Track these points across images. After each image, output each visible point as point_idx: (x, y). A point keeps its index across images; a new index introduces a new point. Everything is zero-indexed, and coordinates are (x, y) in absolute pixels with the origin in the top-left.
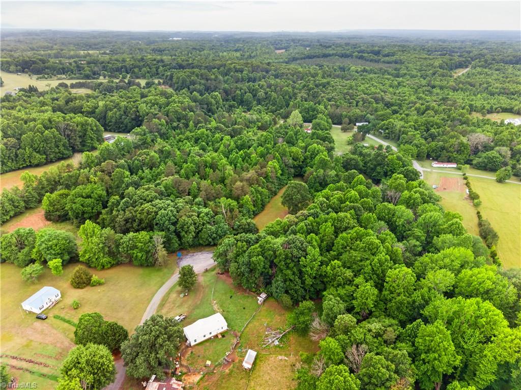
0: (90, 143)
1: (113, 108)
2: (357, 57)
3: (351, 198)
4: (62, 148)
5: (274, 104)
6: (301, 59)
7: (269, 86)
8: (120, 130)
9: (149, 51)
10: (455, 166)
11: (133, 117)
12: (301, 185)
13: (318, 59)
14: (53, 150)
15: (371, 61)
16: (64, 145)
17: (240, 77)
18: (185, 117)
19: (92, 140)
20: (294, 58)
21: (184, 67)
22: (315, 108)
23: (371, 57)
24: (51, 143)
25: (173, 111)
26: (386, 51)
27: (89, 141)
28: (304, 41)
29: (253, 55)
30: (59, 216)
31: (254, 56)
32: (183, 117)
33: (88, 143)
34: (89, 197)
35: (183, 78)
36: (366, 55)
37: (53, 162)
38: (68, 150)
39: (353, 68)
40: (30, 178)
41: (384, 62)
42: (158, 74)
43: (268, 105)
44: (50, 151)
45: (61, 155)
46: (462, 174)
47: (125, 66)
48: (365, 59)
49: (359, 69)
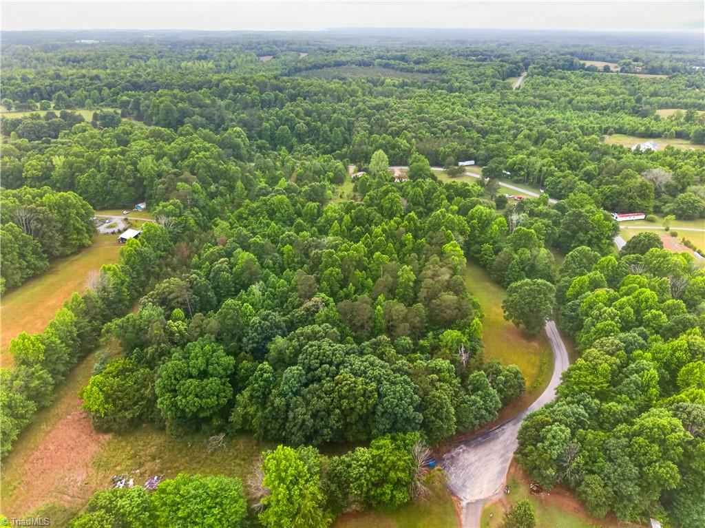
0: (77, 239)
1: (85, 166)
2: (380, 65)
4: (31, 258)
6: (307, 69)
7: (308, 113)
8: (106, 205)
9: (56, 61)
10: (643, 217)
11: (131, 180)
12: (545, 285)
13: (329, 69)
14: (18, 265)
15: (402, 70)
16: (34, 252)
17: (249, 101)
18: (225, 174)
19: (78, 233)
20: (296, 68)
21: (143, 85)
22: (394, 145)
23: (401, 66)
24: (12, 252)
25: (203, 166)
26: (415, 56)
27: (75, 236)
28: (291, 44)
29: (233, 64)
31: (235, 67)
32: (221, 175)
33: (74, 239)
35: (166, 106)
36: (392, 62)
37: (19, 287)
38: (41, 259)
39: (388, 80)
41: (418, 71)
43: (317, 142)
44: (13, 267)
45: (32, 272)
46: (664, 228)
47: (37, 88)
48: (393, 68)
49: (397, 83)
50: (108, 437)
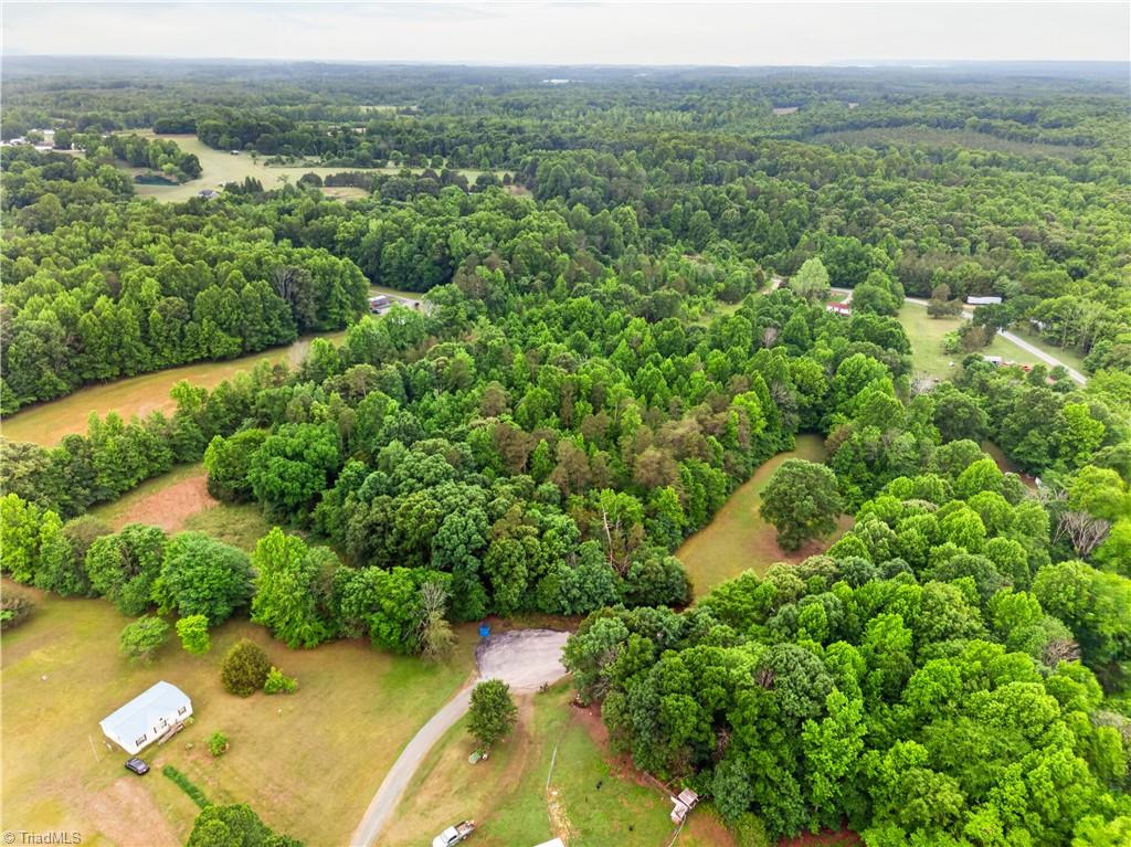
0: (338, 314)
1: (397, 234)
2: (974, 127)
3: (960, 531)
4: (276, 324)
5: (760, 239)
6: (835, 130)
7: (753, 195)
8: (407, 285)
9: (496, 107)
11: (437, 257)
13: (874, 131)
14: (258, 327)
16: (281, 317)
17: (686, 173)
18: (549, 265)
19: (342, 307)
20: (817, 127)
21: (565, 143)
23: (1013, 130)
24: (255, 312)
25: (523, 250)
26: (1054, 114)
27: (335, 310)
28: (844, 88)
29: (720, 118)
30: (236, 491)
31: (724, 122)
32: (545, 264)
33: (334, 313)
34: (298, 456)
35: (557, 170)
36: (999, 123)
37: (258, 352)
38: (290, 327)
39: (964, 155)
40: (189, 395)
41: (1046, 141)
42: (506, 159)
43: (747, 239)
44: (251, 328)
45: (274, 339)
47: (439, 139)
48: (996, 134)
49: (980, 158)
50: (215, 503)
